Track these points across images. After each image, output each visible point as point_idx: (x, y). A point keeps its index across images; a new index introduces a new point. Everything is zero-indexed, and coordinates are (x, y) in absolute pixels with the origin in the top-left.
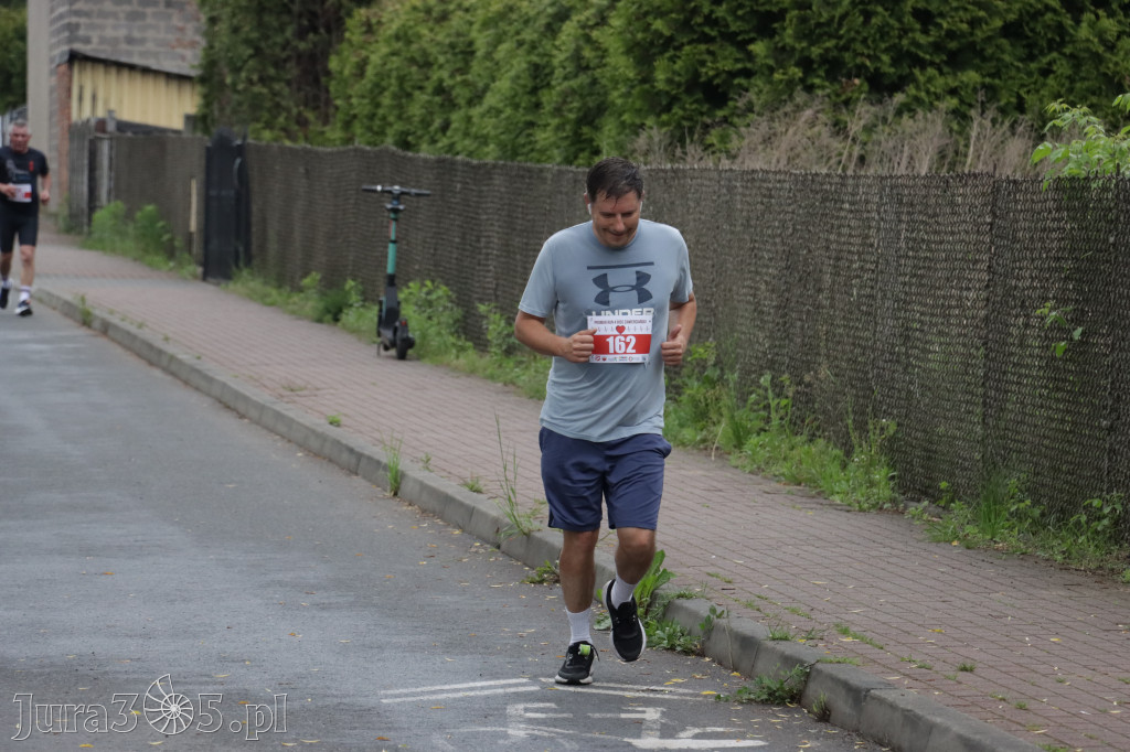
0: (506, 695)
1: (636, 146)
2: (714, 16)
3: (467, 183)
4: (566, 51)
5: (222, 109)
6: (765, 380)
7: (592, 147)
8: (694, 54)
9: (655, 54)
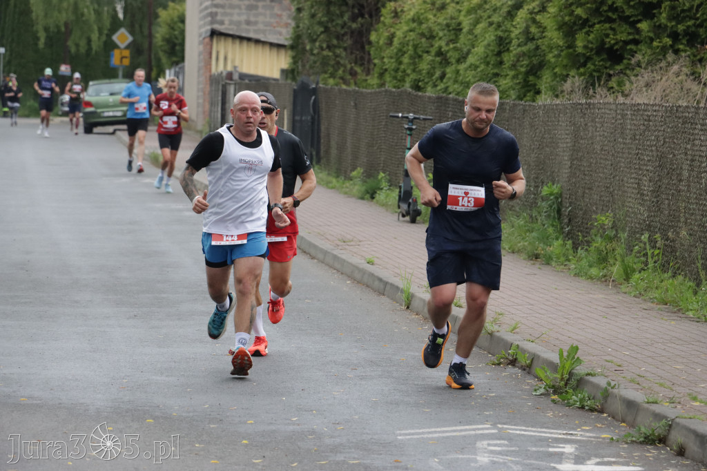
0: (476, 435)
1: (564, 88)
2: (615, 6)
3: (456, 112)
4: (520, 28)
5: (304, 66)
6: (645, 237)
7: (536, 89)
8: (602, 30)
9: (576, 30)
